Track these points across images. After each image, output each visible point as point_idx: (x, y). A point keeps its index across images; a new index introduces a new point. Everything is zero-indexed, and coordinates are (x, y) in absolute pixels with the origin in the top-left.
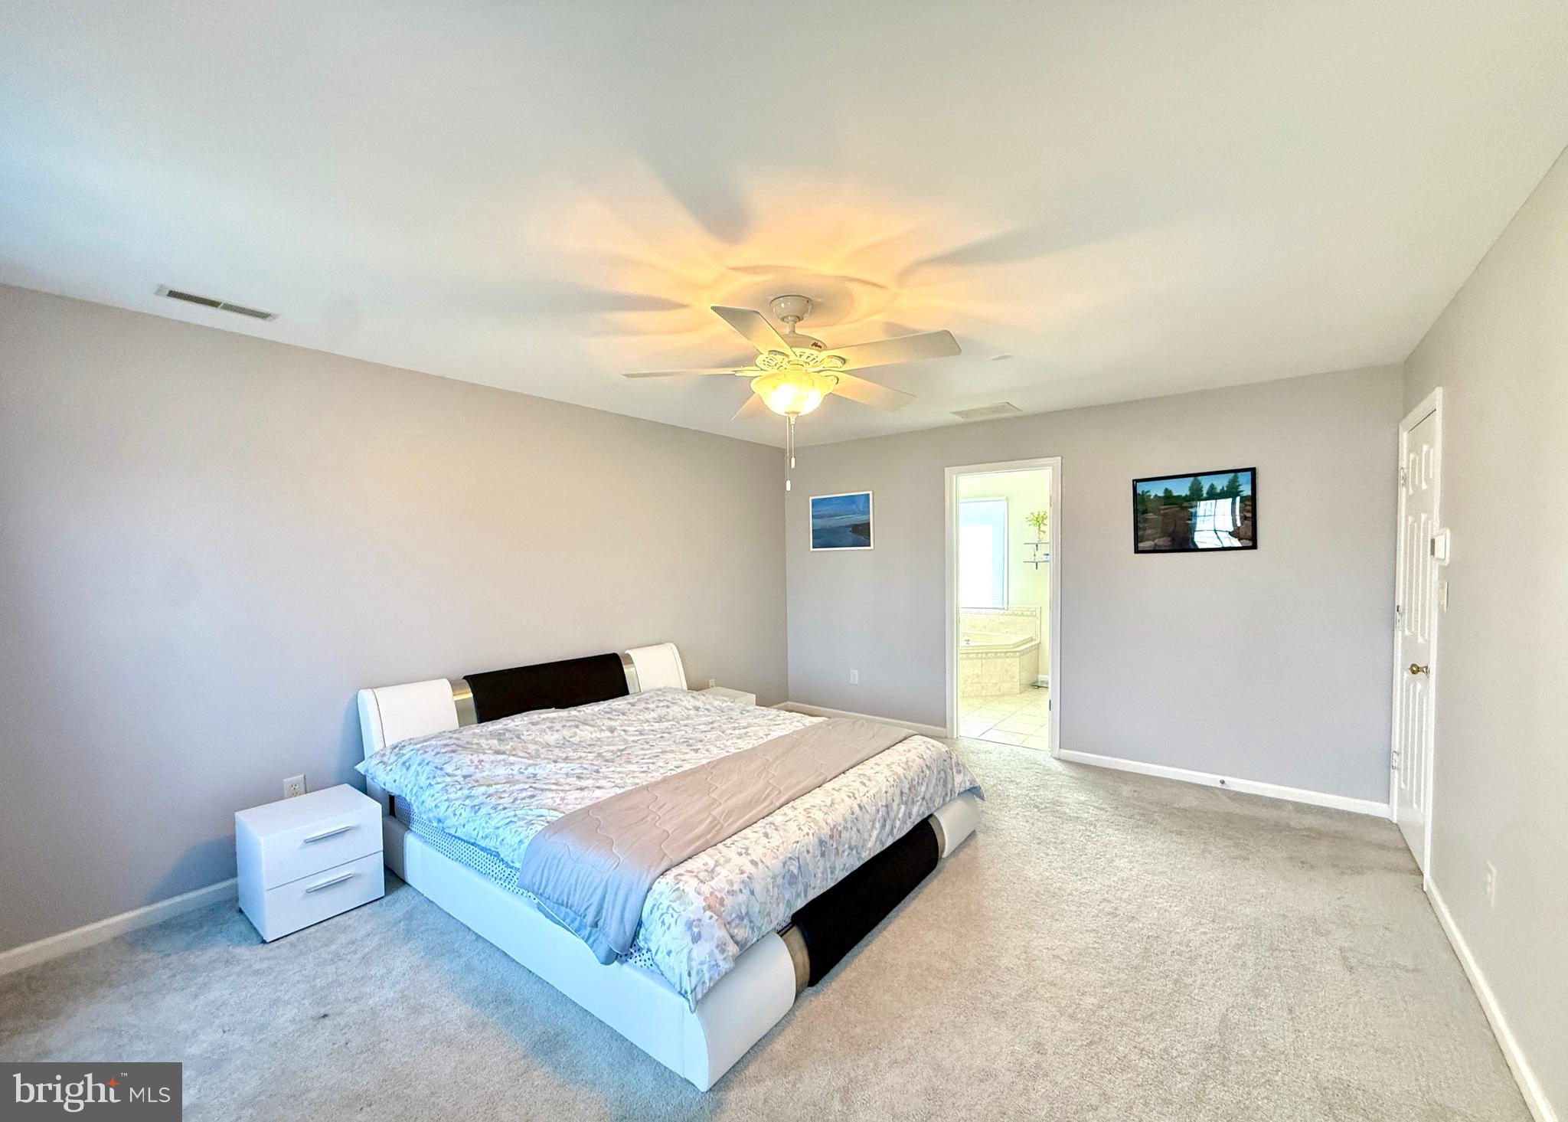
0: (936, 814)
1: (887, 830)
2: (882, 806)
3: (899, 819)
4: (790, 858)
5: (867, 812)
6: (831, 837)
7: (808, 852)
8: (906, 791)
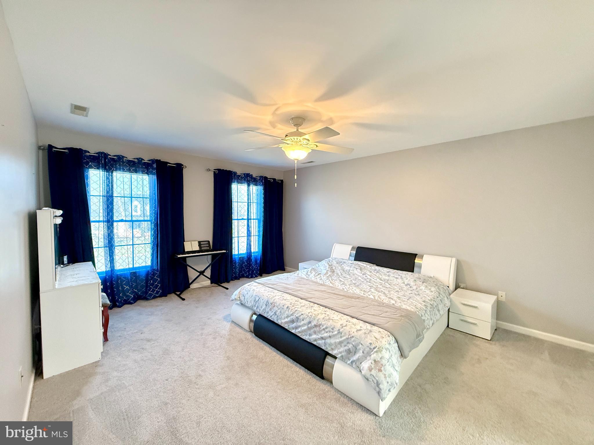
0: (337, 359)
1: (293, 325)
2: (296, 316)
3: (301, 329)
4: (258, 296)
5: (289, 311)
6: (271, 304)
7: (263, 300)
8: (313, 324)
